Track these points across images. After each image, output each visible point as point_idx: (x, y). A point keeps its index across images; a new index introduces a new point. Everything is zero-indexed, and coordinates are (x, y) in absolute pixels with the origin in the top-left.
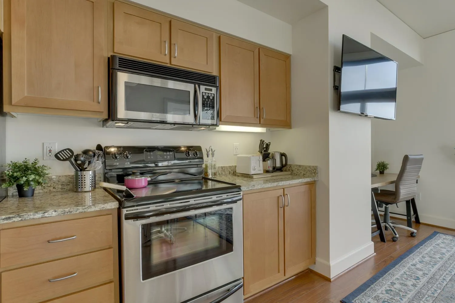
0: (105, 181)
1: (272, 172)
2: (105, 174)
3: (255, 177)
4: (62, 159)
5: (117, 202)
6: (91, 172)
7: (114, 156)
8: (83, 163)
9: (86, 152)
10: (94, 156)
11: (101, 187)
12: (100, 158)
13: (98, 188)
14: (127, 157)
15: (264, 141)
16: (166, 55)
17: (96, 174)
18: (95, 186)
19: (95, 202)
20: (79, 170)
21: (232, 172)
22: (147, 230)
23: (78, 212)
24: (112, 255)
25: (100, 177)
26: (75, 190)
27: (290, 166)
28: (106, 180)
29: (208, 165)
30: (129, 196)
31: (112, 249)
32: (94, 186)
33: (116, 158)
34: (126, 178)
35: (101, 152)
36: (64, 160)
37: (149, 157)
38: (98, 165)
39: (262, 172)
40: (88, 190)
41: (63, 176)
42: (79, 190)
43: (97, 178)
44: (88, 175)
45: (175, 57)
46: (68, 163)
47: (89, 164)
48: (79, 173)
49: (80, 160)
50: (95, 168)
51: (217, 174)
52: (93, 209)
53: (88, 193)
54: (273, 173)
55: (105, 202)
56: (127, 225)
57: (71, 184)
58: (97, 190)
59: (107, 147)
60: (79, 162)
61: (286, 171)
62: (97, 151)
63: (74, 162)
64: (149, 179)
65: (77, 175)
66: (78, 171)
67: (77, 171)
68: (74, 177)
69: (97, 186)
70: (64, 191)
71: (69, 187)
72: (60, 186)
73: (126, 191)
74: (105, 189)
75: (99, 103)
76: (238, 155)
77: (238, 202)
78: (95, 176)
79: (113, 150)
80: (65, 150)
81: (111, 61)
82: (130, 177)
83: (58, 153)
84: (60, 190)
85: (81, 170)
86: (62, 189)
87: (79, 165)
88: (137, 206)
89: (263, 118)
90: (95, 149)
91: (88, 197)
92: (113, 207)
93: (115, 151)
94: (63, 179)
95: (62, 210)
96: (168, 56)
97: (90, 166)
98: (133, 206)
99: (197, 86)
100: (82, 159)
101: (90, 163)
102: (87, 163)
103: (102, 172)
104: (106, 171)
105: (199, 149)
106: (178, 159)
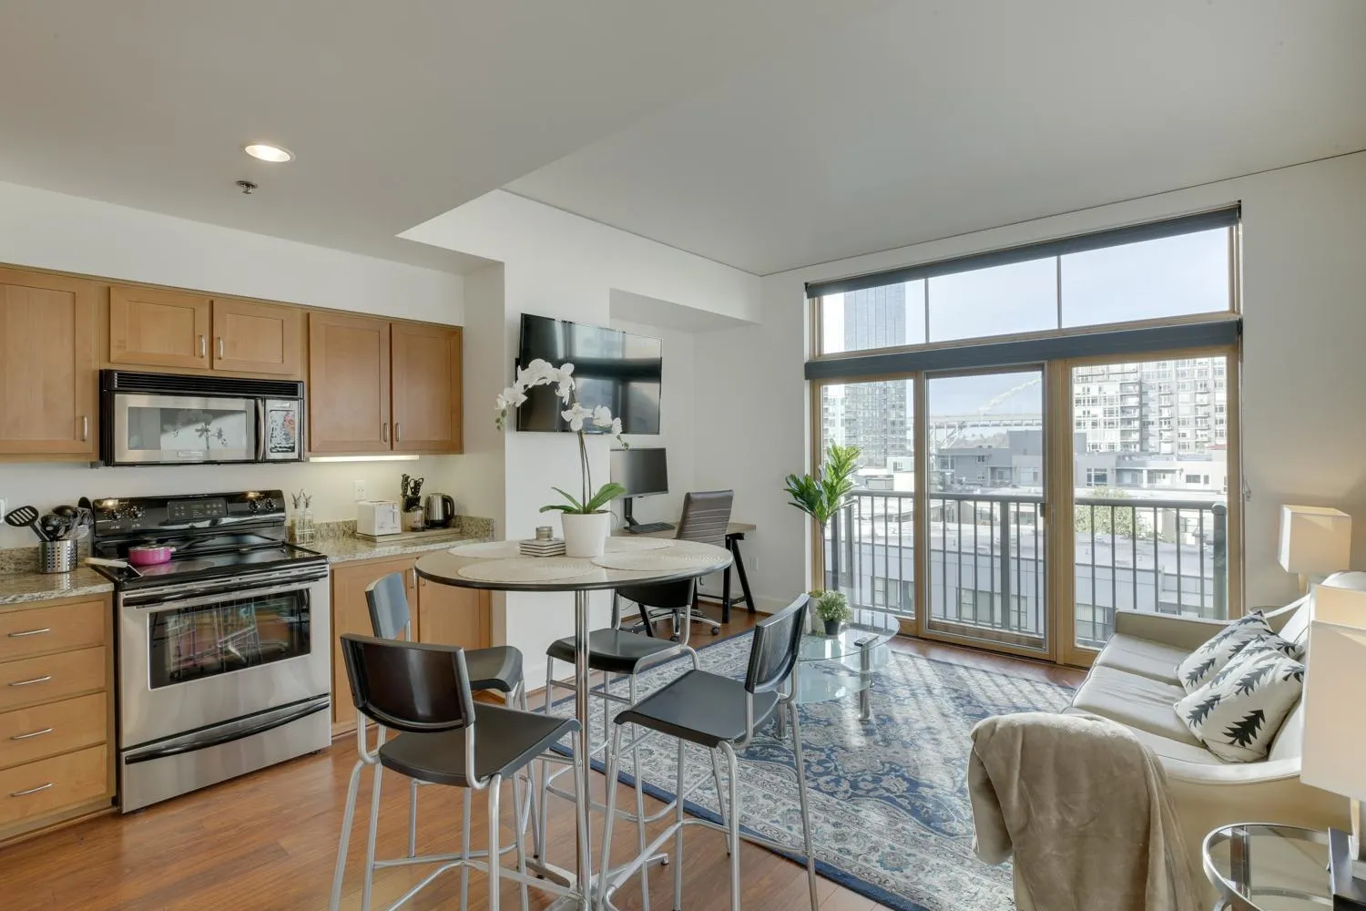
0: (94, 556)
1: (423, 529)
2: (94, 545)
3: (379, 539)
4: (18, 523)
5: (112, 584)
6: (69, 543)
7: (111, 514)
8: (57, 529)
9: (60, 511)
10: (75, 516)
11: (88, 565)
12: (86, 521)
13: (82, 567)
14: (136, 516)
15: (408, 477)
16: (202, 357)
17: (79, 545)
18: (77, 564)
19: (75, 585)
20: (48, 539)
21: (350, 532)
22: (158, 622)
23: (53, 597)
24: (103, 655)
25: (86, 550)
26: (41, 571)
27: (460, 517)
28: (97, 553)
29: (297, 522)
30: (131, 574)
31: (104, 647)
32: (75, 563)
33: (115, 517)
34: (132, 549)
35: (87, 510)
36: (21, 525)
37: (177, 514)
38: (83, 532)
39: (399, 531)
40: (64, 570)
41: (17, 550)
42: (49, 570)
43: (79, 552)
44: (65, 549)
45: (220, 359)
46: (28, 529)
47: (66, 531)
48: (49, 544)
49: (52, 526)
50: (76, 536)
51: (319, 535)
52: (75, 593)
53: (64, 575)
54: (423, 531)
55: (95, 583)
56: (127, 615)
57: (33, 562)
58: (79, 570)
59: (99, 501)
60: (49, 529)
61: (454, 527)
62: (80, 509)
63: (39, 528)
64: (174, 550)
65: (44, 546)
66: (46, 541)
67: (44, 540)
68: (40, 550)
69: (79, 563)
70: (19, 573)
71: (28, 567)
72: (13, 566)
73: (128, 569)
74: (94, 567)
75: (84, 440)
76: (361, 503)
77: (321, 579)
78: (76, 549)
79: (110, 503)
80: (23, 508)
81: (105, 377)
82: (139, 548)
83: (11, 514)
84: (13, 571)
85: (52, 540)
86: (15, 569)
87: (48, 533)
88: (143, 588)
89: (397, 441)
90: (77, 506)
91: (65, 581)
92: (106, 590)
93: (114, 505)
94: (18, 555)
95: (29, 595)
96: (207, 358)
97: (68, 533)
98: (138, 588)
99: (260, 401)
100: (55, 523)
101: (68, 529)
102: (63, 528)
103: (89, 541)
104: (96, 539)
105: (277, 495)
106: (234, 514)
